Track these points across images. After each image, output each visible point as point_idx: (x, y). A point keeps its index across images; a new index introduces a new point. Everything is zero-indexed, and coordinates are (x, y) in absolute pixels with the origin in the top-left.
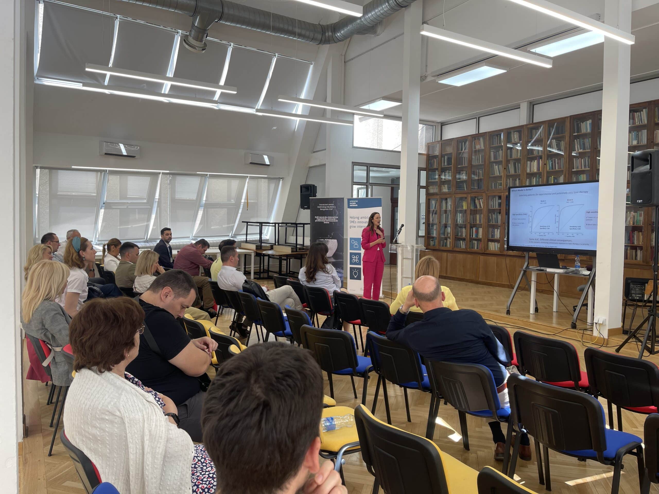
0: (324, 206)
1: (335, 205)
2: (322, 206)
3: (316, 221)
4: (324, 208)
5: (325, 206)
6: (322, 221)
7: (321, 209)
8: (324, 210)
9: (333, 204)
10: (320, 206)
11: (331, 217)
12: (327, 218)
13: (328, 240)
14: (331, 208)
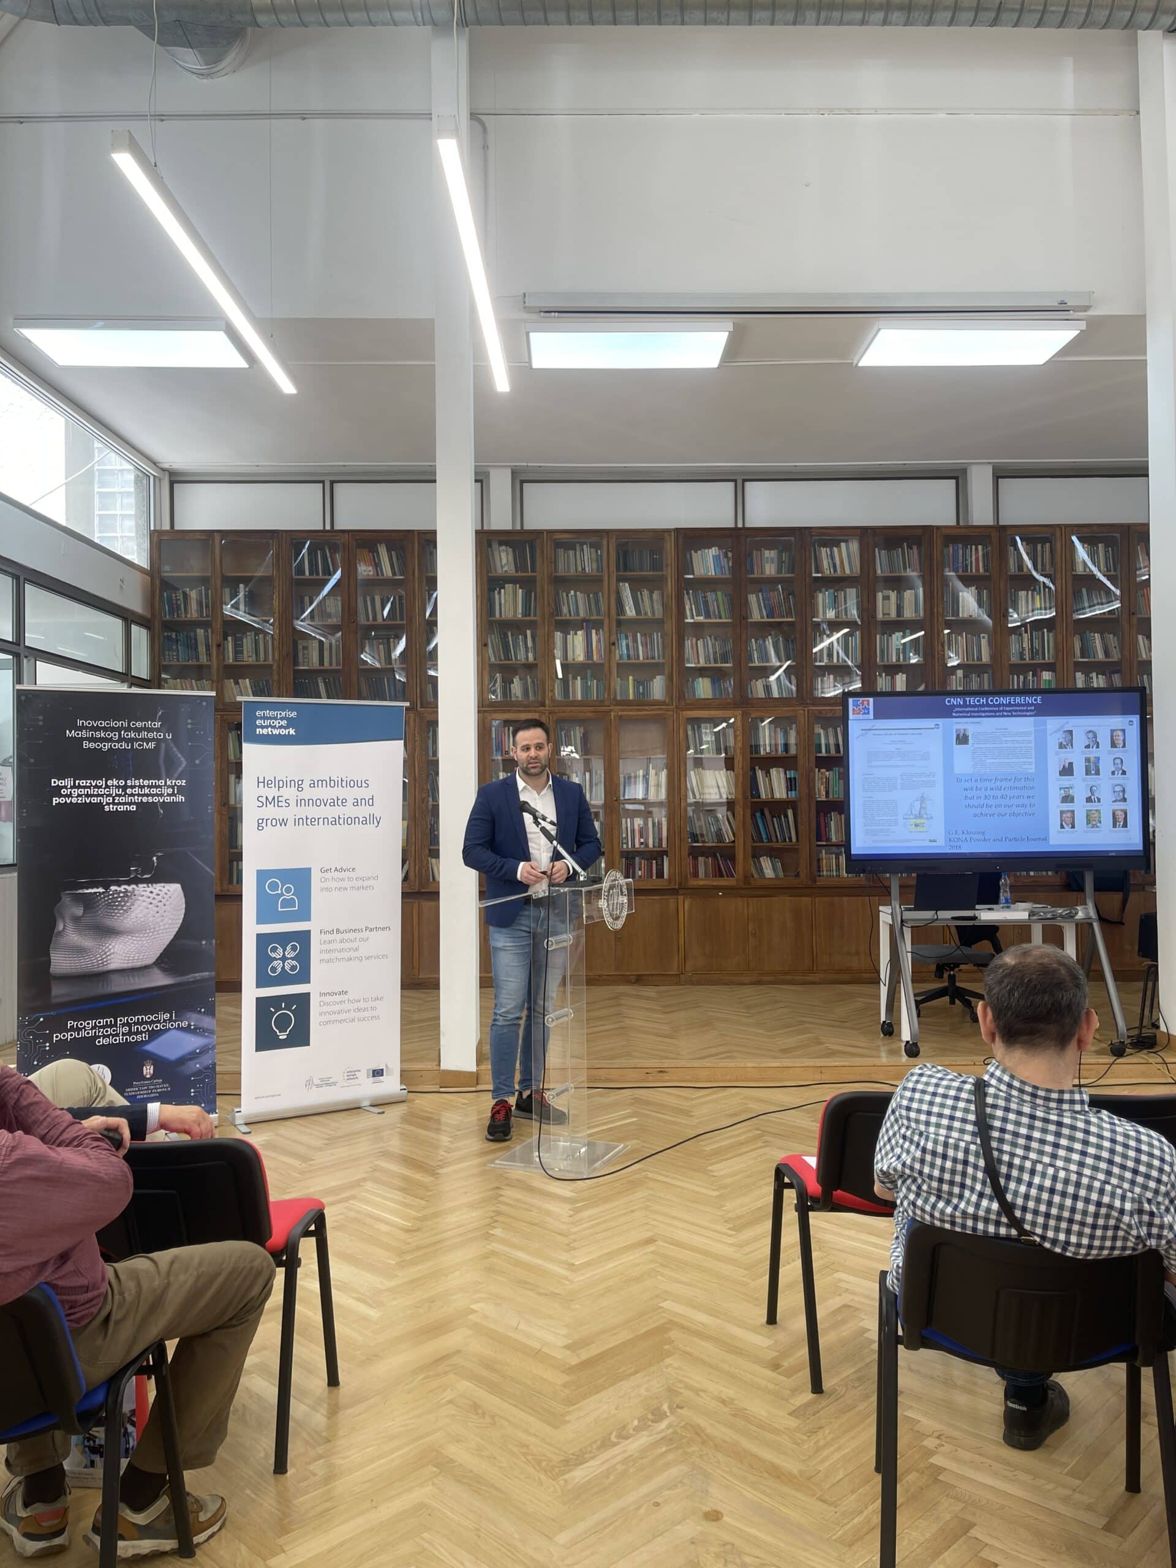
0: (105, 729)
1: (169, 724)
2: (98, 729)
3: (55, 801)
4: (102, 740)
5: (113, 729)
6: (95, 800)
7: (86, 745)
8: (106, 747)
9: (158, 724)
10: (81, 728)
11: (146, 782)
12: (125, 788)
13: (130, 888)
14: (148, 741)
